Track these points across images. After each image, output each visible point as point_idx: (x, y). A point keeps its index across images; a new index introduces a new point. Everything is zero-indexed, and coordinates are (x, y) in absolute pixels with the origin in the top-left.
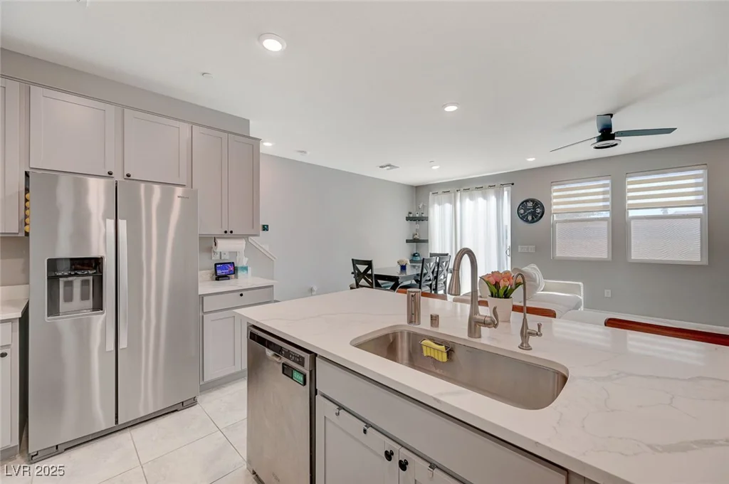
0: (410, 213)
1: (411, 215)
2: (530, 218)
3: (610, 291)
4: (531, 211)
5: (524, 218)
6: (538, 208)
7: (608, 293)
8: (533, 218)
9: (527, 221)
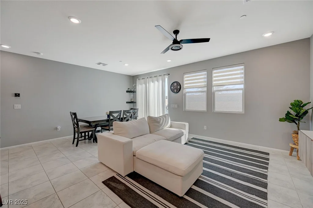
0: (129, 89)
1: (129, 90)
2: (175, 91)
3: (206, 126)
4: (176, 87)
5: (173, 91)
6: (179, 86)
7: (205, 128)
8: (176, 91)
9: (174, 92)
